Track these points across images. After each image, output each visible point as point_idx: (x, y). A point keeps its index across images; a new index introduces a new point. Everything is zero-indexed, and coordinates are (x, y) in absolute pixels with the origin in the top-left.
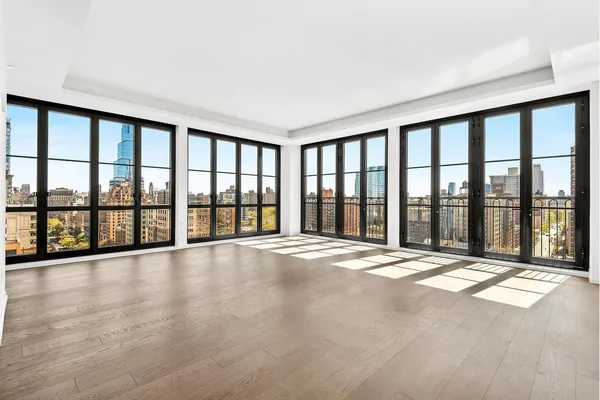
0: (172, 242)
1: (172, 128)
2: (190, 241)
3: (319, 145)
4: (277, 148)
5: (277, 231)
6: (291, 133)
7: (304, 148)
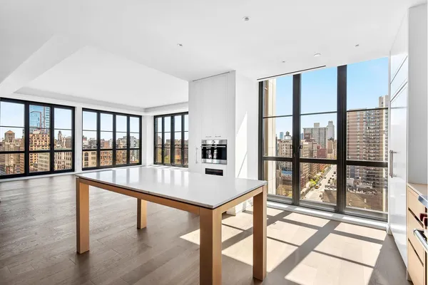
0: (73, 170)
1: (73, 109)
2: (83, 169)
3: (163, 116)
4: (140, 117)
5: (140, 163)
6: (146, 110)
7: (155, 117)
